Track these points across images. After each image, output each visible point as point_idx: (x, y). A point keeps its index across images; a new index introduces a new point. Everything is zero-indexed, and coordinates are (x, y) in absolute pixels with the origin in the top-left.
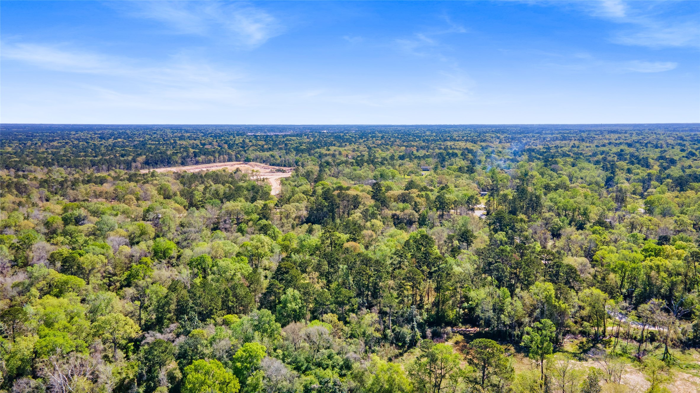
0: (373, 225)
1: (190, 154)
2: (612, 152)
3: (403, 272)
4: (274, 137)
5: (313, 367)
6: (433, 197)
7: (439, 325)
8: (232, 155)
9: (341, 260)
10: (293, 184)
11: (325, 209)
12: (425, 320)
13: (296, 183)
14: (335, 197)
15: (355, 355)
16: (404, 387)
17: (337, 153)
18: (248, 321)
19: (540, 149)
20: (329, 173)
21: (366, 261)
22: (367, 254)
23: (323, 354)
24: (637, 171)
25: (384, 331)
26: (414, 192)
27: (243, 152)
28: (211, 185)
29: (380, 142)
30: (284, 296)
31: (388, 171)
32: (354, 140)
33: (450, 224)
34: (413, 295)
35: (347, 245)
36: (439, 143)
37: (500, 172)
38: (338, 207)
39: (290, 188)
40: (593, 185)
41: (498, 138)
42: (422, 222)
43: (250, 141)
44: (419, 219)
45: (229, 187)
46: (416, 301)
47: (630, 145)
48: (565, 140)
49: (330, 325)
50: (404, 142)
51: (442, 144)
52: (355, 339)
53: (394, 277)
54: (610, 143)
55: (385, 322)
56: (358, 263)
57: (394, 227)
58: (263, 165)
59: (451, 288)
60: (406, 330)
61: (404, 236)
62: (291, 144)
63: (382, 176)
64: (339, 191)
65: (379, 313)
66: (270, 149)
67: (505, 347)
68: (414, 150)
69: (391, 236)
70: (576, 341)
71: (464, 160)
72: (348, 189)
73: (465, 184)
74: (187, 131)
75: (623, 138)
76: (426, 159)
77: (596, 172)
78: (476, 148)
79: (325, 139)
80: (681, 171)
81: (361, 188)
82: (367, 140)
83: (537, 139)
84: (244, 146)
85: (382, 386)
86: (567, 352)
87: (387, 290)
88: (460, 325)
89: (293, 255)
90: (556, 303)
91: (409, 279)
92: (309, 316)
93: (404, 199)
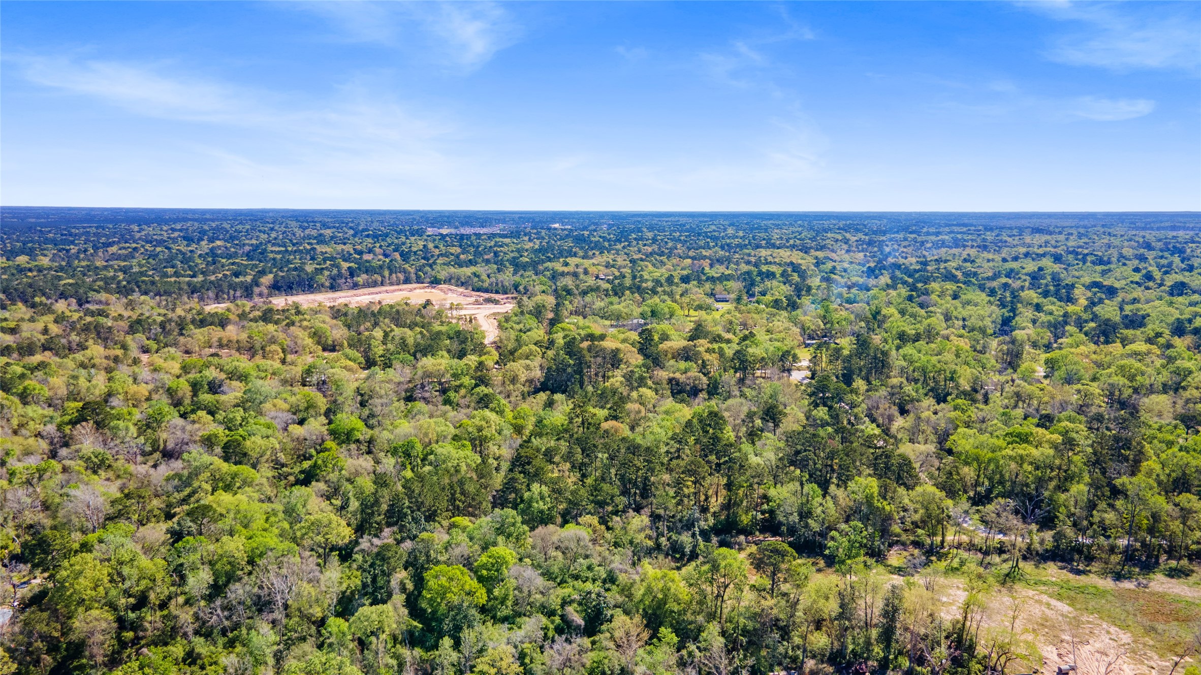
0: (641, 396)
1: (343, 271)
2: (1024, 271)
3: (682, 463)
4: (473, 238)
5: (570, 580)
6: (729, 351)
7: (730, 532)
8: (410, 273)
9: (600, 446)
10: (518, 327)
11: (569, 370)
12: (710, 527)
13: (521, 326)
14: (585, 352)
15: (621, 566)
16: (680, 596)
17: (580, 270)
18: (488, 524)
19: (911, 264)
20: (570, 307)
21: (634, 449)
22: (634, 439)
23: (581, 565)
24: (1050, 307)
25: (657, 539)
26: (703, 344)
27: (428, 268)
28: (392, 330)
29: (650, 249)
30: (528, 493)
31: (662, 305)
32: (606, 244)
33: (754, 393)
34: (695, 493)
35: (605, 425)
36: (747, 251)
37: (836, 310)
38: (589, 367)
39: (513, 335)
40: (975, 332)
41: (846, 241)
42: (713, 390)
43: (436, 247)
44: (709, 385)
45: (421, 333)
46: (700, 502)
47: (1057, 259)
48: (957, 246)
49: (590, 530)
50: (689, 249)
51: (753, 253)
52: (619, 549)
53: (670, 470)
54: (1027, 255)
55: (658, 528)
56: (623, 451)
57: (671, 398)
58: (461, 290)
59: (745, 485)
60: (685, 538)
61: (685, 412)
62: (505, 253)
63: (654, 313)
64: (589, 343)
65: (650, 516)
66: (471, 263)
67: (813, 560)
68: (706, 264)
69: (667, 412)
70: (905, 553)
71: (785, 284)
72: (602, 337)
73: (781, 328)
74: (325, 226)
75: (1053, 242)
76: (725, 283)
77: (986, 309)
78: (805, 261)
79: (559, 243)
80: (1117, 308)
81: (622, 336)
82: (629, 245)
83: (909, 245)
84: (426, 254)
85: (655, 597)
86: (890, 566)
87: (660, 487)
88: (757, 533)
89: (533, 439)
90: (879, 505)
91: (689, 472)
92: (559, 520)
93: (686, 355)
